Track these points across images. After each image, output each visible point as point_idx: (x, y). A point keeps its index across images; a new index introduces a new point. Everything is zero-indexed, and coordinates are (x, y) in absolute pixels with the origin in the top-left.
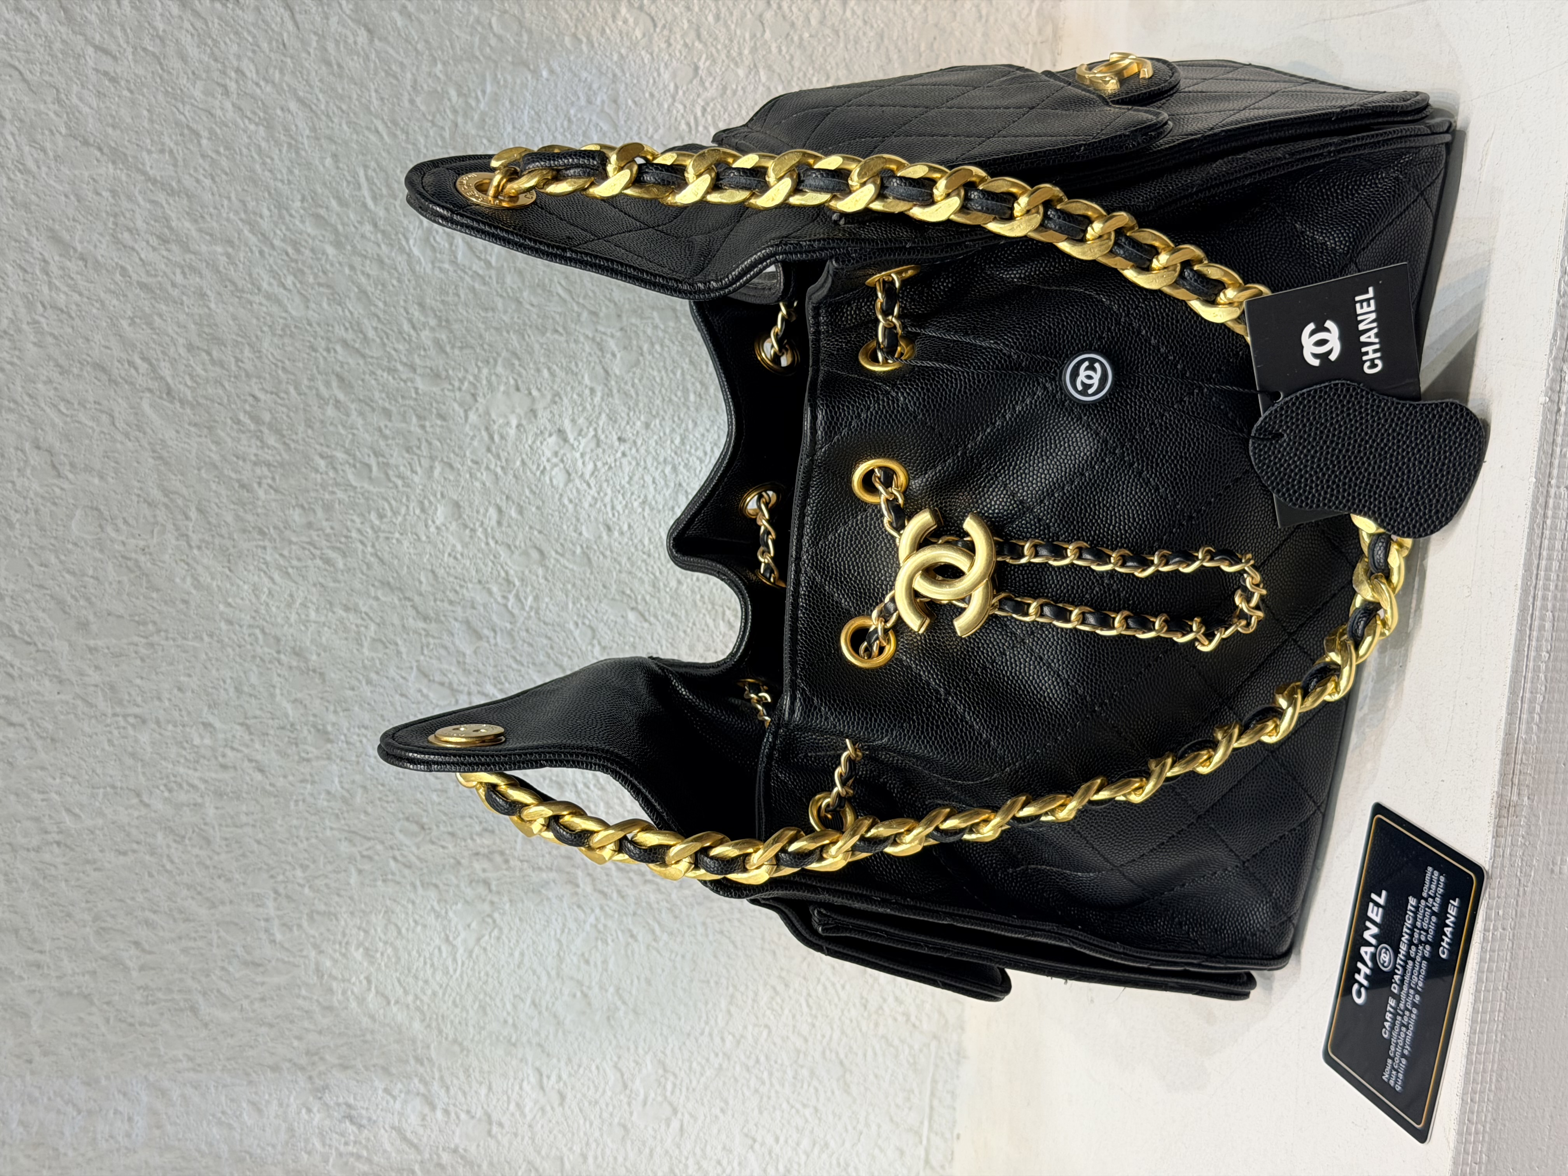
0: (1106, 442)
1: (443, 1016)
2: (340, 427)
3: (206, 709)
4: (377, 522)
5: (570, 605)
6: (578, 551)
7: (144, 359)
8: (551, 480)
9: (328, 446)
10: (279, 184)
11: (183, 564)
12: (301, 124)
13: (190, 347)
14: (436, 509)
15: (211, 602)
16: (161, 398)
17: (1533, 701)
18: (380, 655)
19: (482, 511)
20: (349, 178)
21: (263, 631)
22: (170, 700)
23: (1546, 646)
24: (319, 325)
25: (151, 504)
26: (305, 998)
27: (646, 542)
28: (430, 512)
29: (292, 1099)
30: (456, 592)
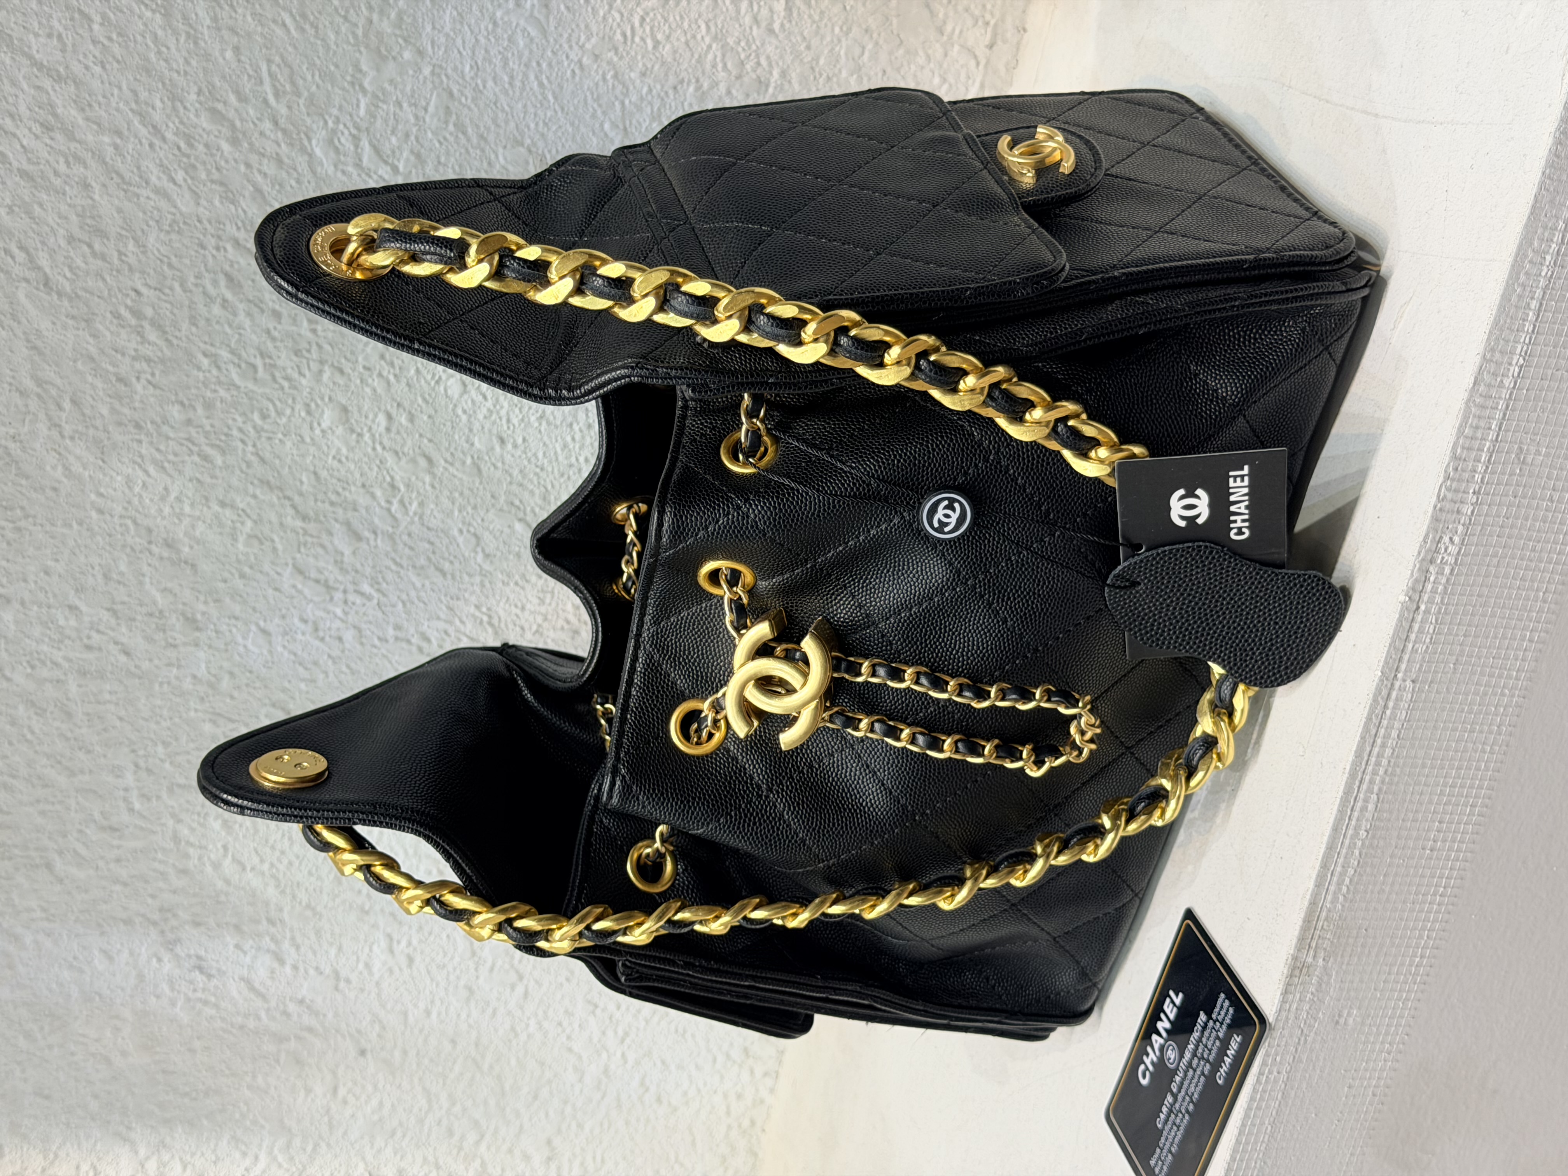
0: (959, 572)
1: (298, 884)
2: (226, 327)
3: (73, 592)
4: (259, 422)
5: (456, 513)
6: (469, 461)
7: (21, 248)
8: (446, 390)
9: (212, 345)
10: (175, 75)
11: (54, 454)
12: (202, 13)
13: (71, 239)
14: (323, 411)
15: (82, 491)
16: (37, 289)
17: (1343, 874)
18: (256, 551)
19: (371, 416)
20: (251, 73)
21: (135, 523)
22: (36, 582)
23: (1365, 825)
24: (210, 222)
25: (23, 393)
26: (161, 862)
27: (540, 455)
28: (317, 415)
29: (143, 950)
30: (338, 493)
